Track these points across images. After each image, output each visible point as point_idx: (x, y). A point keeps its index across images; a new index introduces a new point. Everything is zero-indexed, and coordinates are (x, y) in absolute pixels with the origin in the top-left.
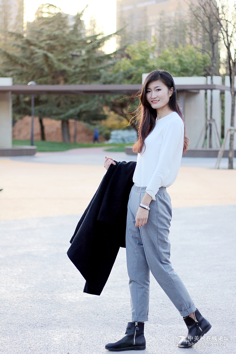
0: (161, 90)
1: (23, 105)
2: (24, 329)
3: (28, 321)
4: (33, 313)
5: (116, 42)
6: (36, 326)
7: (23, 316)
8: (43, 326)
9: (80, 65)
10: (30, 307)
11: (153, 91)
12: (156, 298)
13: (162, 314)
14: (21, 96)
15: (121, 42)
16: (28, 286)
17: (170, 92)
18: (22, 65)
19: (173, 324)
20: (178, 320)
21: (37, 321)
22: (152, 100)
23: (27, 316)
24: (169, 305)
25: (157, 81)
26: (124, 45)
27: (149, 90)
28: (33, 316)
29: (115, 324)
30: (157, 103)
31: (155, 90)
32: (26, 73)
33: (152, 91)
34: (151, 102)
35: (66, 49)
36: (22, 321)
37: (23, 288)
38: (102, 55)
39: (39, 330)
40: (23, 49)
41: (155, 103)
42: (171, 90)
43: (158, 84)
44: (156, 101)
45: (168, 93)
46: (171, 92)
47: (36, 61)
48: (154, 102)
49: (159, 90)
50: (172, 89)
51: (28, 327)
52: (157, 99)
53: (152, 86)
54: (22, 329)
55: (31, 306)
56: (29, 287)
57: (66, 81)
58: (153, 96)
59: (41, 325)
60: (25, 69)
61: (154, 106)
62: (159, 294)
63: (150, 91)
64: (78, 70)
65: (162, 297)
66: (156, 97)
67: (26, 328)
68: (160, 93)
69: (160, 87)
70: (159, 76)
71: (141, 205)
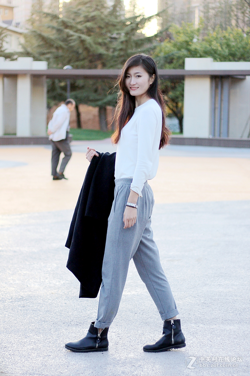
0: (141, 77)
1: (59, 91)
2: (58, 327)
3: (62, 319)
4: (67, 310)
5: (158, 24)
6: (70, 325)
7: (57, 313)
8: (78, 324)
9: (118, 48)
10: (65, 304)
11: (133, 77)
12: (197, 296)
13: (203, 314)
14: (57, 81)
15: (162, 25)
16: (62, 282)
17: (151, 79)
18: (57, 48)
19: (216, 325)
20: (220, 320)
21: (72, 318)
22: (131, 86)
23: (61, 313)
24: (211, 304)
25: (138, 66)
26: (165, 27)
27: (129, 75)
28: (67, 314)
29: (154, 323)
30: (136, 90)
31: (134, 76)
32: (62, 56)
34: (130, 88)
35: (104, 31)
36: (56, 319)
37: (57, 284)
38: (142, 38)
39: (74, 328)
40: (59, 31)
41: (134, 90)
44: (134, 88)
45: (149, 81)
46: (153, 79)
47: (72, 44)
48: (133, 88)
49: (139, 76)
50: (153, 77)
51: (62, 325)
52: (136, 86)
54: (56, 327)
55: (66, 303)
56: (64, 283)
57: (104, 65)
58: (132, 83)
59: (76, 323)
60: (60, 53)
61: (133, 93)
62: (200, 292)
63: (129, 77)
64: (116, 53)
65: (204, 296)
66: (135, 83)
67: (60, 326)
68: (140, 80)
69: (141, 73)
70: (141, 61)
71: (128, 204)
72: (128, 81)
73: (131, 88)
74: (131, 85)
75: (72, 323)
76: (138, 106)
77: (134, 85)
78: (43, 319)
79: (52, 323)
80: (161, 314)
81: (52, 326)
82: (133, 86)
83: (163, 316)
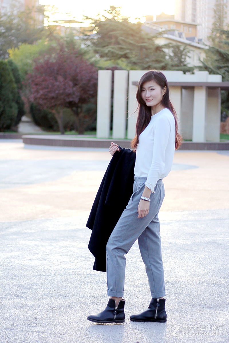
0: (155, 90)
2: (194, 308)
3: (199, 302)
4: (205, 294)
6: (205, 307)
7: (196, 297)
10: (204, 290)
16: (206, 271)
17: (163, 91)
21: (207, 302)
22: (146, 99)
23: (199, 297)
25: (151, 81)
27: (144, 89)
28: (205, 298)
30: (151, 102)
31: (148, 90)
33: (146, 90)
36: (194, 302)
37: (202, 272)
39: (208, 310)
41: (149, 101)
42: (164, 89)
43: (152, 84)
44: (149, 100)
45: (161, 92)
46: (165, 91)
48: (148, 100)
49: (152, 89)
51: (198, 307)
52: (151, 98)
53: (147, 86)
54: (193, 308)
55: (205, 288)
56: (207, 272)
61: (148, 104)
63: (144, 90)
66: (149, 96)
67: (196, 307)
68: (153, 93)
69: (154, 87)
70: (153, 76)
71: (142, 197)
72: (143, 94)
73: (146, 100)
74: (146, 97)
75: (207, 306)
76: (154, 115)
77: (149, 97)
78: (182, 301)
79: (190, 305)
80: (152, 293)
81: (189, 307)
82: (148, 99)
83: (153, 294)
